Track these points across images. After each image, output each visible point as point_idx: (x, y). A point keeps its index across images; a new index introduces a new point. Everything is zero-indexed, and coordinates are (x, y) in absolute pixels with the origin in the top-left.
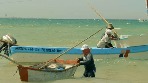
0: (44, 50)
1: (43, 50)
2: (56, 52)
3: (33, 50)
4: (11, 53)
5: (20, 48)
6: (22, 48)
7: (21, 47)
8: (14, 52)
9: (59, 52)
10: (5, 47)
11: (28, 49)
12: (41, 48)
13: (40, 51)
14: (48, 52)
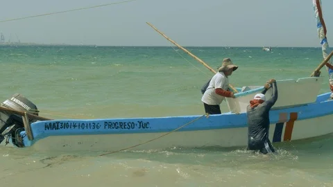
0: (110, 126)
1: (107, 127)
2: (136, 128)
3: (85, 128)
4: (33, 138)
5: (54, 124)
6: (60, 125)
7: (58, 123)
8: (42, 136)
9: (144, 128)
10: (12, 127)
11: (75, 126)
12: (102, 121)
13: (102, 128)
14: (119, 129)
